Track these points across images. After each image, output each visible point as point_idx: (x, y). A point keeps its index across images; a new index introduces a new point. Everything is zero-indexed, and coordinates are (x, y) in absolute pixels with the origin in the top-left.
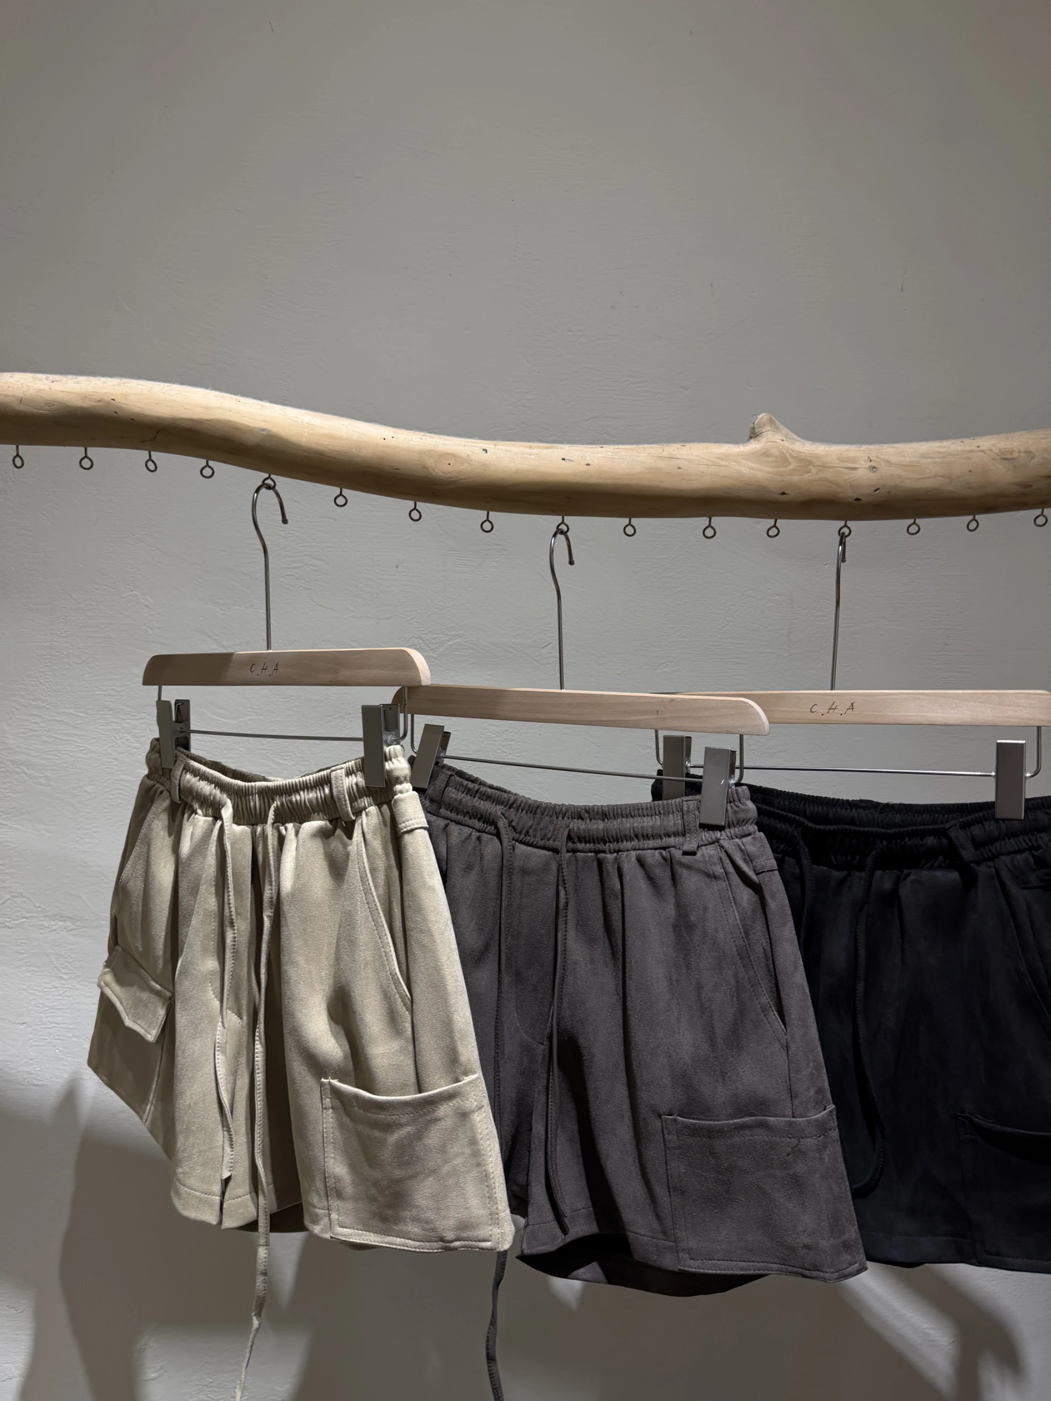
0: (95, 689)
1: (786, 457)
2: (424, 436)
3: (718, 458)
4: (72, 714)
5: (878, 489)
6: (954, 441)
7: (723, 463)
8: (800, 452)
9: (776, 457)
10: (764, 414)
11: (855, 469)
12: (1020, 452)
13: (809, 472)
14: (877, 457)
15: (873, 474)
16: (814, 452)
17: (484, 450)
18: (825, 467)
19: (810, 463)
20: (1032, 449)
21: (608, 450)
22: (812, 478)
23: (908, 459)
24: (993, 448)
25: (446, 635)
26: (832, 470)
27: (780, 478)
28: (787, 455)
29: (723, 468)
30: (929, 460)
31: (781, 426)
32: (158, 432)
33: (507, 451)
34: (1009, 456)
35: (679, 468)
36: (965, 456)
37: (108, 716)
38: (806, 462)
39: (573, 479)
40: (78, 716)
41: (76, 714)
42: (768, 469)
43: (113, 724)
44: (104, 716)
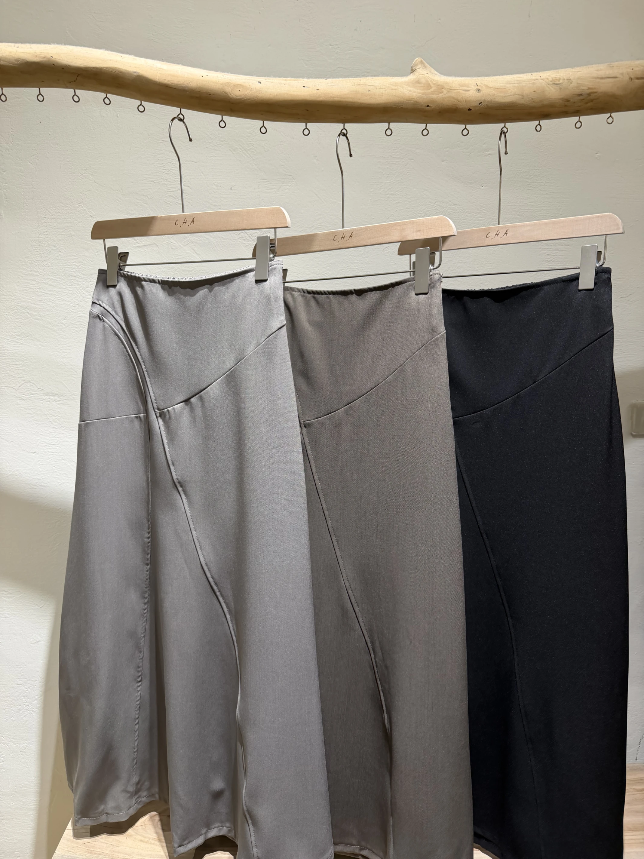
0: (64, 265)
1: (429, 84)
2: (225, 74)
3: (391, 85)
4: (52, 279)
5: (481, 103)
6: (527, 74)
7: (394, 87)
8: (437, 81)
9: (424, 84)
10: (418, 58)
11: (468, 90)
12: (564, 80)
13: (443, 92)
14: (481, 83)
15: (478, 94)
16: (446, 81)
17: (259, 82)
18: (451, 90)
19: (443, 87)
20: (571, 78)
22: (443, 96)
23: (499, 85)
24: (549, 77)
26: (455, 91)
27: (425, 97)
28: (430, 82)
29: (394, 91)
30: (511, 85)
31: (428, 66)
32: (77, 76)
33: (272, 82)
34: (557, 82)
35: (369, 91)
36: (532, 82)
37: (73, 280)
38: (440, 88)
39: (309, 98)
40: (56, 280)
41: (55, 279)
42: (419, 91)
43: (75, 285)
44: (70, 280)
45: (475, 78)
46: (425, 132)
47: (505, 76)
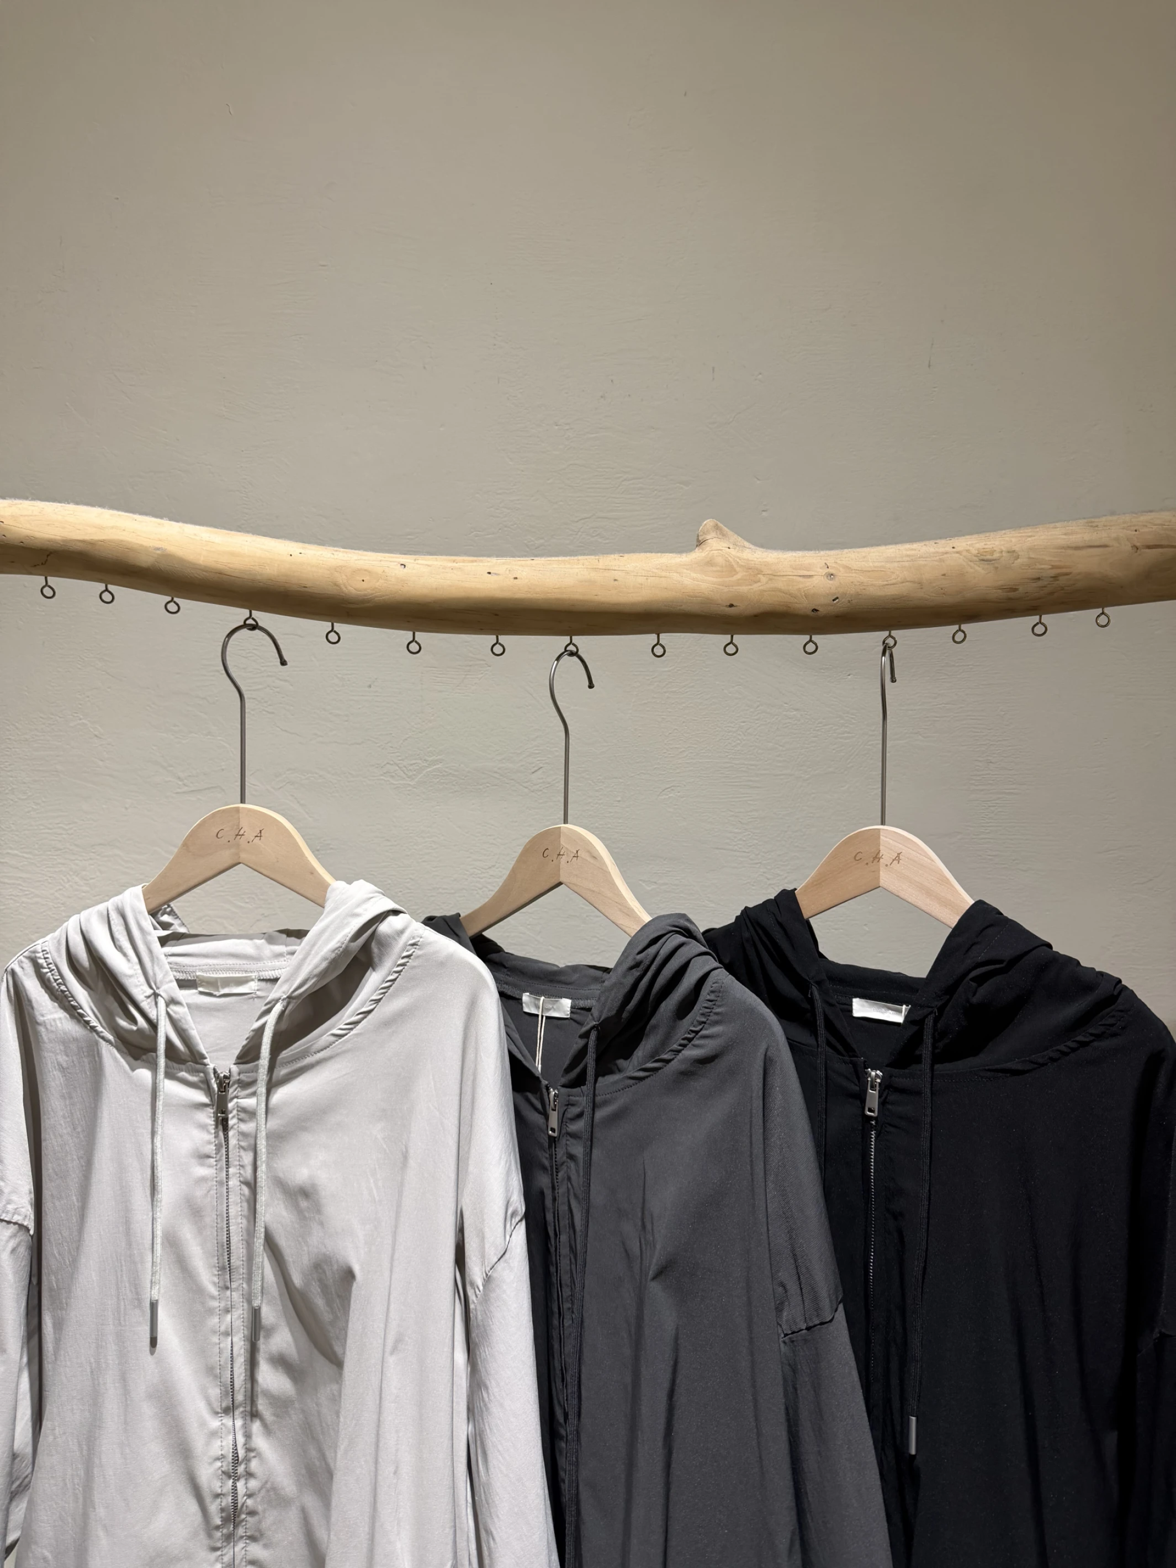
0: (42, 827)
1: (732, 566)
2: (337, 551)
3: (657, 569)
4: (16, 855)
5: (837, 598)
6: (927, 543)
7: (664, 574)
8: (748, 560)
9: (722, 567)
10: (708, 520)
11: (810, 576)
12: (1002, 552)
13: (759, 581)
14: (836, 563)
15: (831, 582)
16: (765, 560)
17: (402, 565)
18: (775, 576)
19: (760, 572)
20: (1015, 548)
21: (539, 562)
22: (761, 588)
23: (871, 564)
24: (971, 548)
25: (425, 760)
26: (785, 578)
27: (726, 590)
28: (734, 564)
29: (663, 579)
30: (896, 564)
31: (730, 533)
32: (48, 556)
33: (426, 565)
34: (989, 557)
35: (615, 580)
36: (938, 558)
37: (55, 857)
38: (754, 572)
39: (499, 594)
40: (23, 857)
41: (21, 854)
42: (715, 580)
43: (60, 866)
44: (51, 857)
45: (822, 553)
46: (731, 649)
47: (882, 548)
